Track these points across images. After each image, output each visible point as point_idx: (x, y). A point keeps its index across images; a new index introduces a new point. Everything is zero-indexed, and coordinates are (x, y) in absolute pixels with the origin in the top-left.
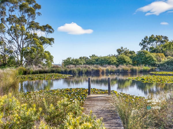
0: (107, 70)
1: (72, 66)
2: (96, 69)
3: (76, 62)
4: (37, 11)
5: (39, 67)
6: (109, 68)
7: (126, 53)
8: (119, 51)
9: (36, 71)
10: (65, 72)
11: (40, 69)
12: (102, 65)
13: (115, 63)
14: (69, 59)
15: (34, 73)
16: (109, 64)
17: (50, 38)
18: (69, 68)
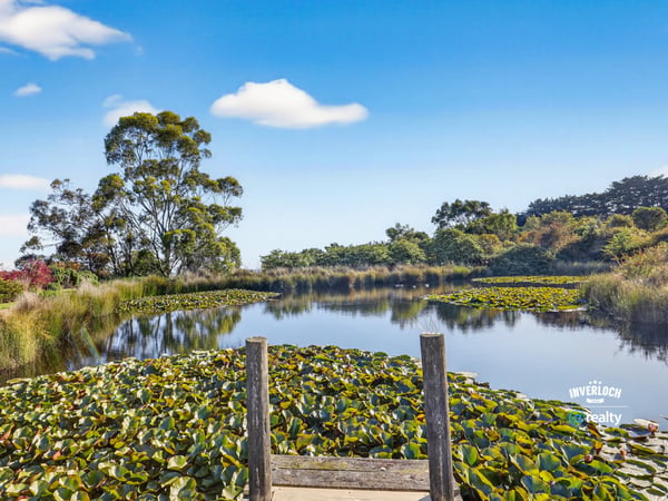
0: (368, 278)
1: (280, 269)
2: (340, 275)
3: (292, 261)
4: (202, 146)
5: (201, 274)
6: (373, 271)
7: (408, 236)
8: (392, 233)
9: (190, 286)
10: (264, 287)
11: (204, 279)
12: (354, 267)
13: (385, 260)
14: (276, 253)
15: (184, 290)
16: (373, 261)
17: (233, 207)
18: (272, 274)
